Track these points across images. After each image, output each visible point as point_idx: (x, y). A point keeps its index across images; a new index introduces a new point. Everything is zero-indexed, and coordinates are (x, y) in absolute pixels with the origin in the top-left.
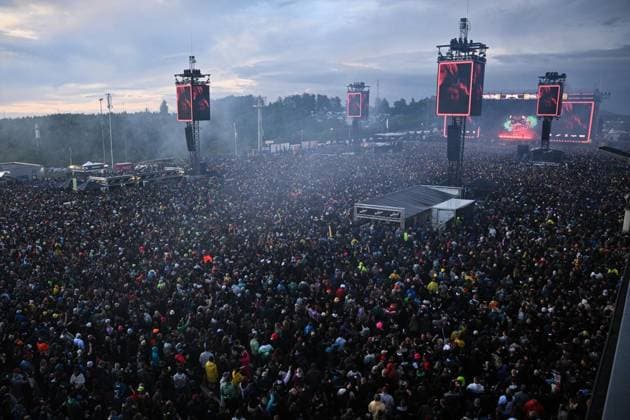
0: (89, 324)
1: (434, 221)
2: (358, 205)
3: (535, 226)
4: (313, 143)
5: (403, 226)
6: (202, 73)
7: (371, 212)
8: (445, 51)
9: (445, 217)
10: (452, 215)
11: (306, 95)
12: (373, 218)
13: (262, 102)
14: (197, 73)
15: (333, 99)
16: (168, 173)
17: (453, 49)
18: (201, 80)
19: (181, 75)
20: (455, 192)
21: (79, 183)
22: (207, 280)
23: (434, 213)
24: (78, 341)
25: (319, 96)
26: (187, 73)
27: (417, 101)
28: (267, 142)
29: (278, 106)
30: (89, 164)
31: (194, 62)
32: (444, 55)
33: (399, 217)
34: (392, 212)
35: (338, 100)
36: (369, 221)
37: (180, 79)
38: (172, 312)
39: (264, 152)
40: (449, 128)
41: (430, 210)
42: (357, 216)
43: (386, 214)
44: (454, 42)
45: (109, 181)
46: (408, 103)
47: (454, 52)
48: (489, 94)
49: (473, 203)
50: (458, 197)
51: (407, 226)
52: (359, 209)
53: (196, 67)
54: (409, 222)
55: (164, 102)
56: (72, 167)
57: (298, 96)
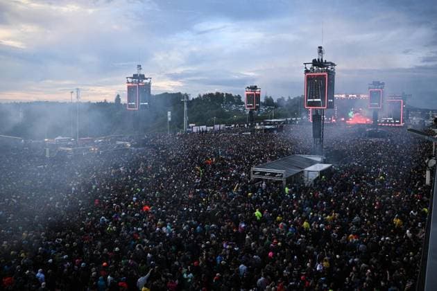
0: (50, 260)
1: (306, 179)
2: (254, 169)
3: (372, 181)
4: (222, 126)
5: (284, 183)
6: (146, 77)
7: (262, 173)
8: (309, 67)
9: (313, 176)
10: (318, 175)
11: (218, 94)
12: (264, 178)
13: (188, 97)
14: (143, 77)
15: (236, 97)
16: (119, 146)
17: (314, 65)
18: (145, 81)
19: (130, 78)
20: (319, 159)
21: (50, 152)
22: (145, 225)
23: (306, 173)
24: (40, 275)
25: (226, 94)
26: (135, 76)
27: (292, 98)
28: (191, 125)
29: (198, 100)
30: (60, 138)
31: (141, 69)
32: (309, 69)
33: (282, 176)
34: (276, 174)
35: (239, 97)
36: (261, 179)
37: (130, 80)
38: (117, 249)
39: (188, 132)
40: (313, 116)
41: (303, 172)
42: (253, 177)
43: (273, 175)
44: (314, 61)
45: (74, 151)
46: (286, 99)
47: (315, 68)
48: (338, 94)
49: (331, 167)
50: (321, 163)
51: (287, 183)
52: (254, 172)
53: (142, 72)
54: (289, 180)
55: (118, 96)
56: (46, 140)
57: (212, 94)
